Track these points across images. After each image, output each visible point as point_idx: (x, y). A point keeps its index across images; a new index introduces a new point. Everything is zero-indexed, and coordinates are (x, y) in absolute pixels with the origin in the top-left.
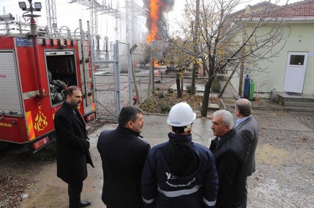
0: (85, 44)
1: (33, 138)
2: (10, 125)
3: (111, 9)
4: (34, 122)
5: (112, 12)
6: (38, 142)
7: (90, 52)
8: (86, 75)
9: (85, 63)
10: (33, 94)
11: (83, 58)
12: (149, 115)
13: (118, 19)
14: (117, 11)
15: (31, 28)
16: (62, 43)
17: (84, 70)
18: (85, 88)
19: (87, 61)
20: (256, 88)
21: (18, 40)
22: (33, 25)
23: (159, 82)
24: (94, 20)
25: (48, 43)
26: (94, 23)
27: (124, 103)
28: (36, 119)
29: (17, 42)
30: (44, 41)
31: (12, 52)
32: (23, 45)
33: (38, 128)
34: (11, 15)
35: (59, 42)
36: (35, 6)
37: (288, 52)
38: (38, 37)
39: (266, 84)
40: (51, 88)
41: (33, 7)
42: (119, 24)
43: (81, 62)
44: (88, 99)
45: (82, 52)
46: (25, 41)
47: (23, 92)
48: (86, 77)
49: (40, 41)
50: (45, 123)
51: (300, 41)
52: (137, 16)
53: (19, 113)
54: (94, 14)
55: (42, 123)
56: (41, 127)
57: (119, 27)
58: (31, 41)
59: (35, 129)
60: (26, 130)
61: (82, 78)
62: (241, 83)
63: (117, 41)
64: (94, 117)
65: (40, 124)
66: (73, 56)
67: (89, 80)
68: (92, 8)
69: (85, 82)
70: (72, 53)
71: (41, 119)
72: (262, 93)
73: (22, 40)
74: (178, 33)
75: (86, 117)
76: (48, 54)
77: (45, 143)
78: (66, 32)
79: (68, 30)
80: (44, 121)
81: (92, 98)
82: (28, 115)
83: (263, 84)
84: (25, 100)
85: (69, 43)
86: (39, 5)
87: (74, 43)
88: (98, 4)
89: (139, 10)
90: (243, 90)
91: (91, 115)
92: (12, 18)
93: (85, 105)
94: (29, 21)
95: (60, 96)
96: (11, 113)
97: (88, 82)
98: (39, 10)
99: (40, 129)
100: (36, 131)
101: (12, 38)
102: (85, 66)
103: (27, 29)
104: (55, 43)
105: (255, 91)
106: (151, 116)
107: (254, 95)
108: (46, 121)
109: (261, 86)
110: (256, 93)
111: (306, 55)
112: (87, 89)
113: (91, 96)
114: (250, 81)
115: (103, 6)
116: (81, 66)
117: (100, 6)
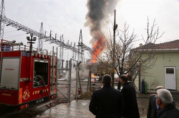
0: (54, 58)
1: (21, 103)
2: (10, 95)
3: (71, 47)
4: (23, 94)
5: (71, 48)
6: (23, 106)
7: (57, 62)
8: (53, 74)
9: (53, 68)
10: (25, 79)
11: (53, 65)
12: (86, 100)
13: (74, 52)
14: (74, 48)
15: (30, 48)
16: (43, 56)
17: (52, 71)
18: (52, 80)
19: (54, 67)
20: (149, 87)
21: (23, 53)
22: (31, 47)
23: (94, 85)
24: (62, 52)
25: (36, 55)
26: (61, 53)
27: (73, 94)
28: (24, 93)
29: (22, 53)
30: (35, 54)
31: (19, 58)
32: (25, 55)
33: (24, 98)
34: (22, 43)
35: (42, 56)
36: (34, 39)
37: (164, 67)
38: (32, 52)
39: (154, 85)
40: (34, 78)
41: (33, 39)
42: (74, 54)
43: (52, 67)
44: (53, 87)
45: (53, 62)
46: (26, 54)
47: (21, 78)
48: (53, 75)
49: (33, 54)
50: (29, 96)
51: (170, 61)
52: (84, 50)
53: (16, 88)
54: (62, 49)
55: (27, 96)
56: (26, 98)
57: (74, 56)
58: (29, 54)
59: (22, 98)
60: (18, 98)
61: (51, 75)
62: (140, 84)
63: (71, 59)
64: (55, 97)
65: (26, 96)
66: (47, 63)
67: (54, 76)
68: (61, 46)
69: (52, 77)
70: (47, 62)
71: (26, 93)
72: (153, 90)
73: (25, 53)
74: (104, 57)
75: (51, 96)
76: (36, 61)
77: (27, 107)
78: (46, 52)
79: (47, 51)
80: (28, 95)
81: (55, 87)
82: (20, 90)
83: (153, 85)
84: (20, 82)
85: (46, 57)
86: (35, 38)
87: (49, 57)
88: (65, 44)
89: (85, 47)
90: (141, 88)
91: (54, 96)
92: (22, 44)
93: (51, 89)
94: (30, 45)
95: (38, 83)
96: (12, 88)
97: (54, 78)
98: (35, 40)
99: (25, 99)
100: (23, 99)
101: (21, 51)
102: (53, 69)
103: (28, 49)
104: (40, 56)
105: (148, 89)
106: (88, 100)
107: (148, 91)
108: (29, 95)
109: (151, 86)
110: (149, 90)
111: (174, 68)
112: (53, 81)
113: (55, 86)
114: (145, 83)
115: (67, 45)
116: (51, 69)
117: (65, 45)
